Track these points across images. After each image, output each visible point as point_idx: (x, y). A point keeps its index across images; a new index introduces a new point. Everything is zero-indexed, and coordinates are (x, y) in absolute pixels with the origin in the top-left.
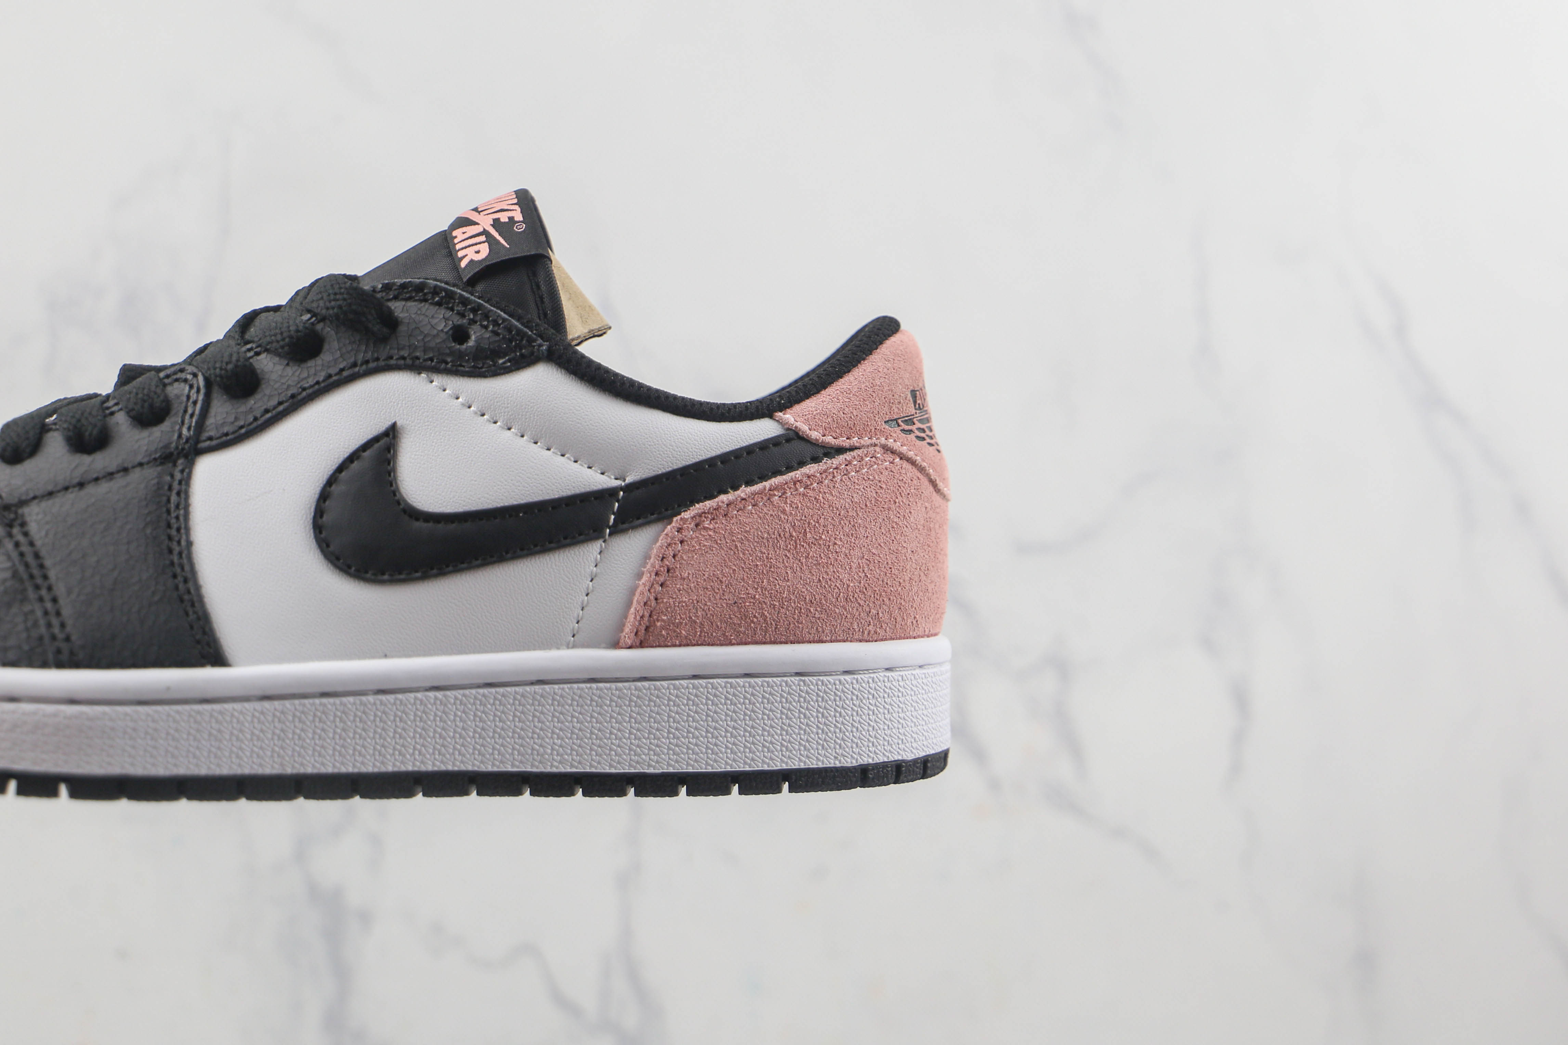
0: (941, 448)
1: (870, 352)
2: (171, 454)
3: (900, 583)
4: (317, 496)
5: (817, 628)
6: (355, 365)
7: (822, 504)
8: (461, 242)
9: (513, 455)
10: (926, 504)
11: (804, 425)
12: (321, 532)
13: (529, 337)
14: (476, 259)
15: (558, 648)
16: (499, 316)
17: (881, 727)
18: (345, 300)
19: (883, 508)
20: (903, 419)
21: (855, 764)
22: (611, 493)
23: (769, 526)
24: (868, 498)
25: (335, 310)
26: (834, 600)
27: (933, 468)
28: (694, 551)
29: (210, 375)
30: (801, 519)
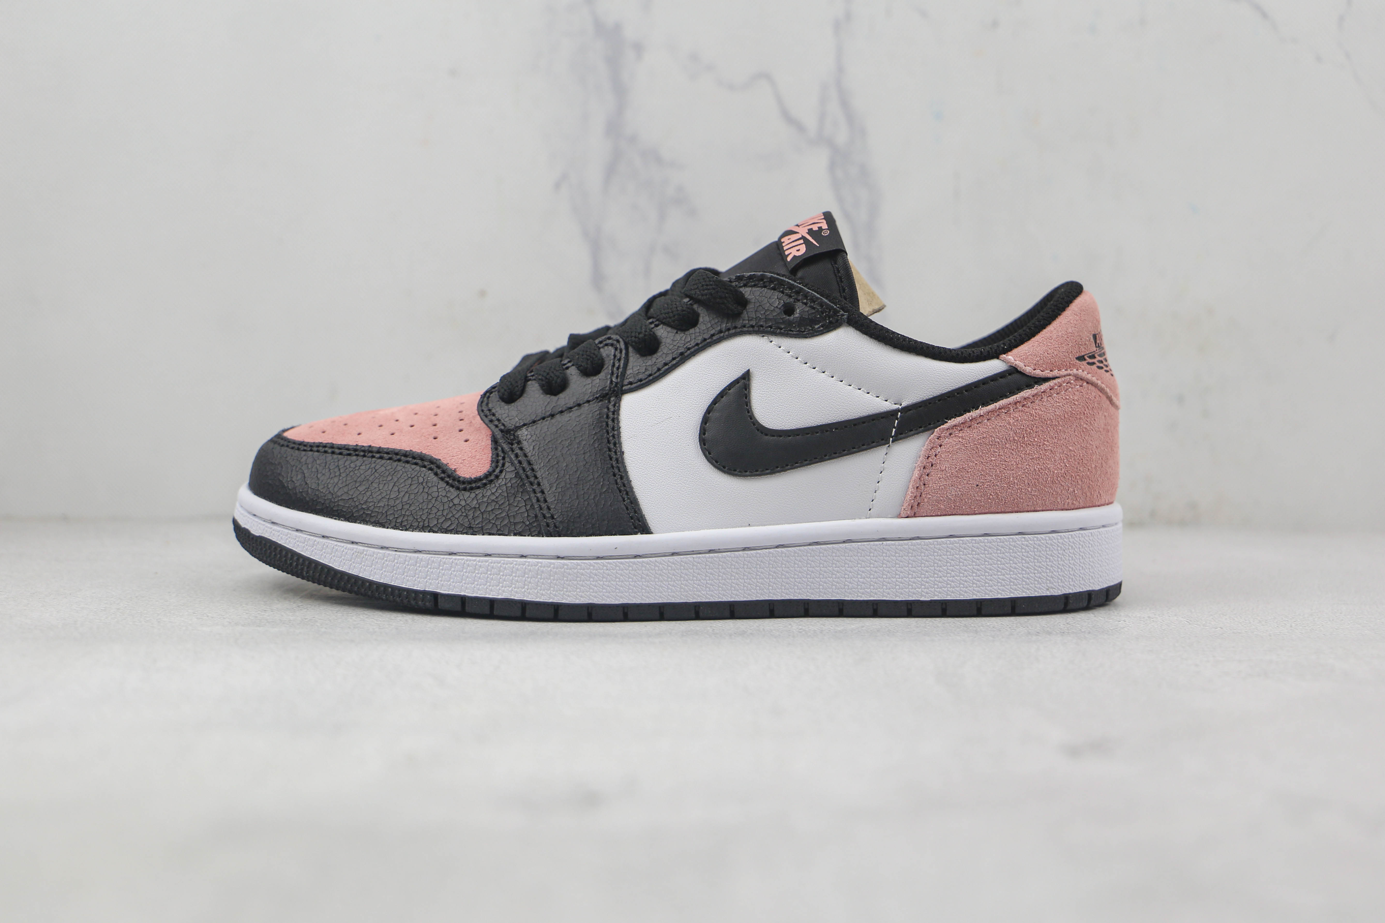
0: (1113, 372)
1: (1063, 309)
2: (607, 394)
3: (1089, 470)
4: (701, 420)
5: (1033, 502)
6: (721, 332)
7: (1035, 417)
8: (786, 245)
9: (827, 390)
10: (1105, 413)
11: (1021, 363)
12: (704, 445)
13: (835, 309)
14: (797, 255)
15: (860, 518)
16: (815, 296)
17: (1078, 568)
18: (714, 289)
19: (1076, 418)
20: (1088, 355)
21: (1060, 593)
22: (892, 414)
23: (999, 433)
24: (1066, 412)
25: (707, 296)
26: (1044, 482)
27: (1110, 388)
28: (949, 452)
29: (629, 341)
30: (1021, 428)
